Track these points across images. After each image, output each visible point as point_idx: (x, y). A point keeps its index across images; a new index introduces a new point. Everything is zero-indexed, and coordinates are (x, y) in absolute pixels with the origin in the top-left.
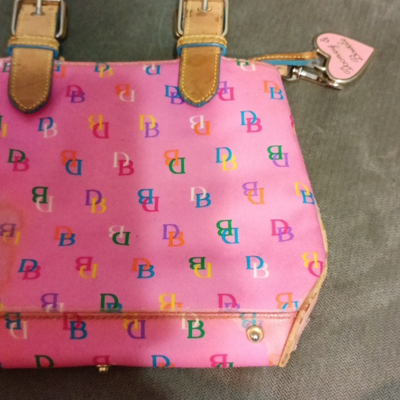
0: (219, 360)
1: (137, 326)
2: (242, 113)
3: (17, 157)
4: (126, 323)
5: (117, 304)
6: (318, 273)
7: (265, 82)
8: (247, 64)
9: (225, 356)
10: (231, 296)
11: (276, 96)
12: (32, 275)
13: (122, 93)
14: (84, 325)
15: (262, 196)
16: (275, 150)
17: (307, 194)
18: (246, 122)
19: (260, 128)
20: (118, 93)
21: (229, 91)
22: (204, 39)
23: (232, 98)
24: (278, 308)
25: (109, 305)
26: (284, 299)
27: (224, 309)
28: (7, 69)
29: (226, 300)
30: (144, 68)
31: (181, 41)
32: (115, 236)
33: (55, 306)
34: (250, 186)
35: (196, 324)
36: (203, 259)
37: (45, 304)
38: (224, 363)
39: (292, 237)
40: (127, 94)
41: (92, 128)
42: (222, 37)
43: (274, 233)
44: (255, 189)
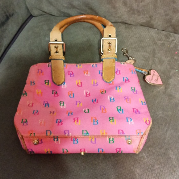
0: (118, 150)
1: (93, 140)
2: (123, 78)
3: (55, 93)
4: (90, 139)
5: (87, 133)
6: (148, 124)
7: (130, 69)
8: (124, 63)
9: (120, 149)
10: (122, 130)
11: (133, 73)
12: (60, 124)
13: (86, 73)
14: (77, 140)
15: (130, 101)
16: (133, 88)
17: (143, 102)
18: (125, 80)
19: (129, 81)
20: (84, 73)
21: (119, 71)
22: (110, 56)
23: (120, 74)
24: (137, 134)
25: (85, 133)
26: (138, 131)
27: (120, 134)
28: (50, 66)
29: (120, 132)
30: (92, 65)
31: (103, 57)
32: (85, 111)
33: (68, 134)
34: (126, 98)
35: (111, 139)
36: (113, 118)
37: (65, 133)
38: (120, 151)
39: (140, 113)
40: (87, 74)
41: (77, 84)
42: (115, 55)
43: (134, 112)
44: (128, 98)
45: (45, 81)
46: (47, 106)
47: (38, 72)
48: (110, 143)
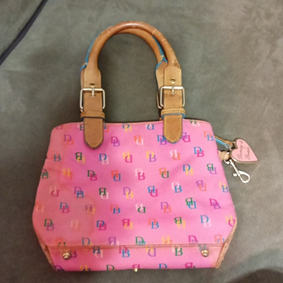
0: (189, 265)
1: (152, 251)
2: (195, 148)
3: (91, 174)
4: (147, 250)
5: (143, 242)
6: (232, 225)
7: (205, 132)
8: (195, 122)
9: (191, 263)
10: (194, 237)
11: (210, 139)
12: (103, 228)
13: (137, 140)
14: (128, 251)
15: (205, 187)
16: (210, 166)
17: (225, 187)
18: (196, 152)
19: (203, 155)
20: (135, 141)
21: (187, 137)
22: (174, 111)
23: (189, 141)
24: (216, 241)
25: (140, 242)
26: (218, 237)
27: (191, 243)
28: (82, 129)
29: (192, 238)
30: (146, 126)
31: (163, 112)
32: (139, 209)
33: (115, 243)
34: (200, 183)
35: (179, 249)
36: (180, 218)
37: (110, 242)
38: (191, 266)
39: (220, 207)
40: (140, 141)
41: (124, 158)
42: (183, 109)
43: (211, 205)
44: (202, 184)
45: (76, 154)
46: (80, 196)
47: (65, 140)
48: (176, 255)
